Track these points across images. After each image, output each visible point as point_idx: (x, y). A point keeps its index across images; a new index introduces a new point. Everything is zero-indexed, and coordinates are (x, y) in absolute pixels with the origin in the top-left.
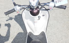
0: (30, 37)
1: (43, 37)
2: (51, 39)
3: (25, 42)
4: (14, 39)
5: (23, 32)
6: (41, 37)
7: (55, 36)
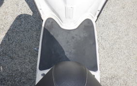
0: (52, 33)
1: (86, 36)
2: (103, 36)
3: (39, 40)
4: (7, 34)
5: (30, 13)
6: (82, 35)
7: (113, 26)
